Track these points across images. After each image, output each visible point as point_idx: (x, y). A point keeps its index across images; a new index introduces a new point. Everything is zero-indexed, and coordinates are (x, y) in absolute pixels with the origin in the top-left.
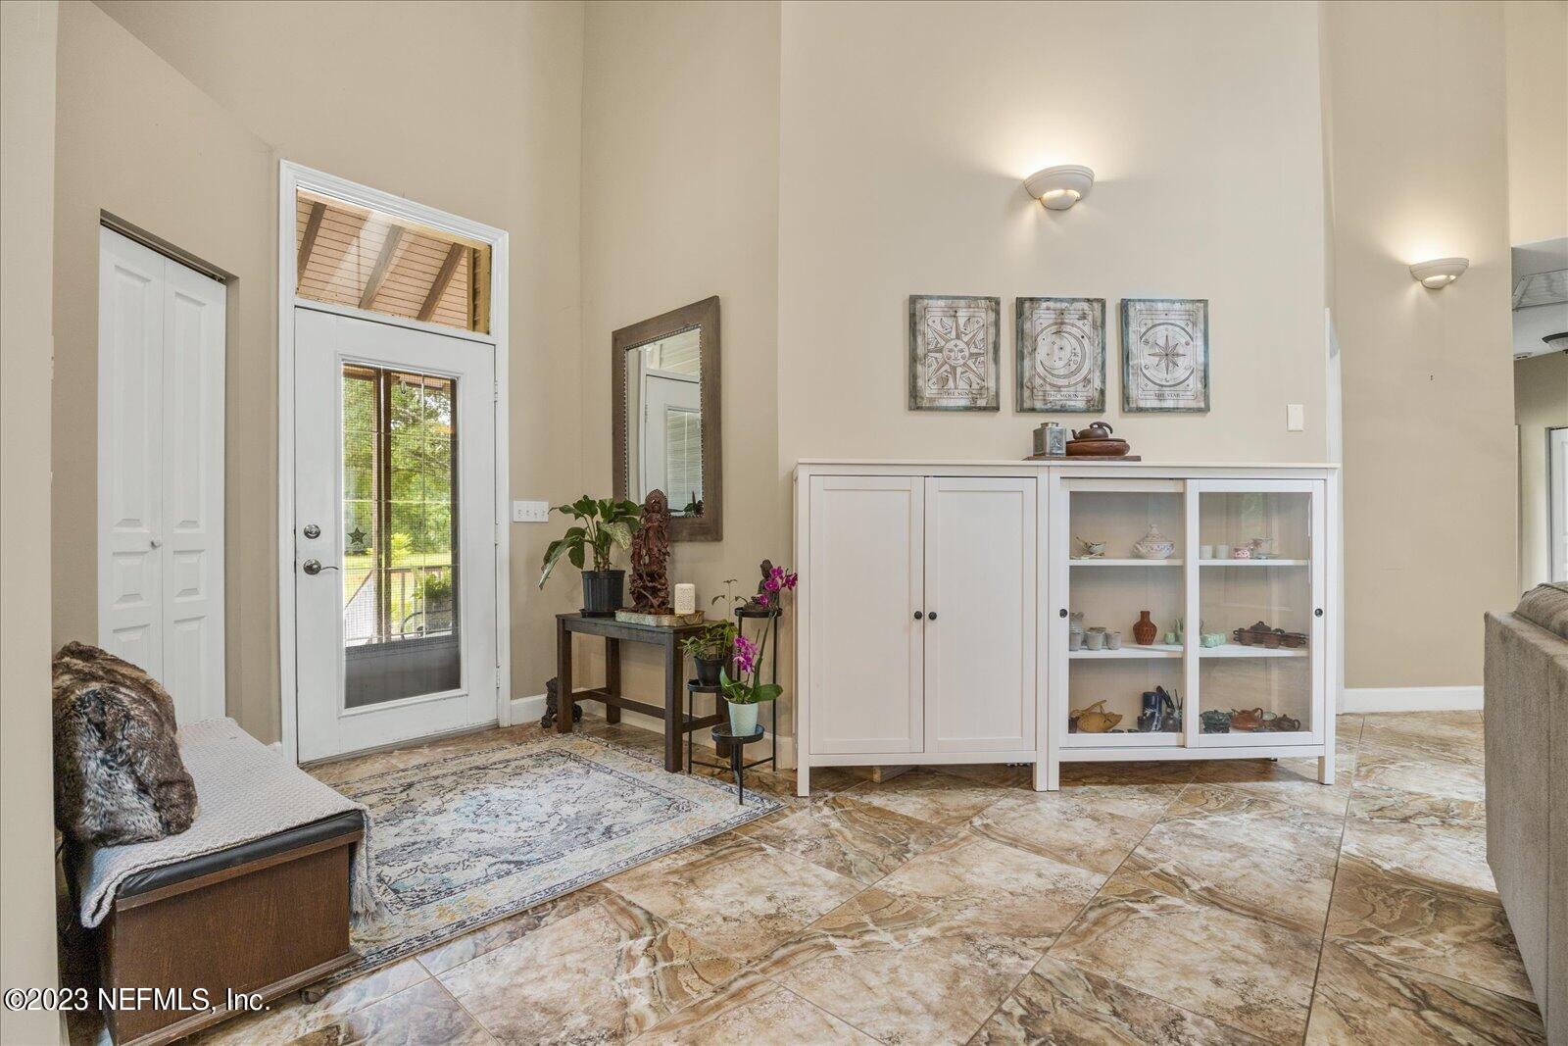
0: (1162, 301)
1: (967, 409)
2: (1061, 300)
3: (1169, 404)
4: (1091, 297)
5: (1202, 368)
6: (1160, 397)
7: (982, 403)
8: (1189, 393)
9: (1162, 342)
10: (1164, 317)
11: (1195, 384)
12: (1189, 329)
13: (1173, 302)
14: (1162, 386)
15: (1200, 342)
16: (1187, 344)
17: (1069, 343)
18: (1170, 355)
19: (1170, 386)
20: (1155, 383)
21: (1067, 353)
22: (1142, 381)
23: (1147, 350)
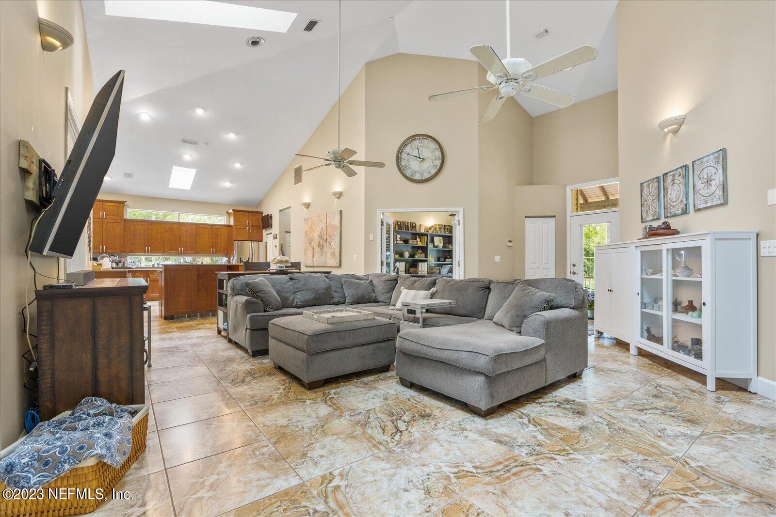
0: (705, 157)
1: (652, 220)
2: (673, 171)
3: (709, 204)
4: (682, 166)
5: (722, 183)
6: (706, 202)
7: (655, 217)
8: (717, 197)
9: (705, 177)
10: (706, 164)
11: (719, 192)
12: (716, 166)
13: (709, 155)
14: (706, 197)
15: (721, 171)
16: (715, 173)
17: (676, 187)
18: (709, 181)
19: (709, 196)
20: (704, 196)
21: (675, 192)
22: (699, 196)
23: (700, 182)
